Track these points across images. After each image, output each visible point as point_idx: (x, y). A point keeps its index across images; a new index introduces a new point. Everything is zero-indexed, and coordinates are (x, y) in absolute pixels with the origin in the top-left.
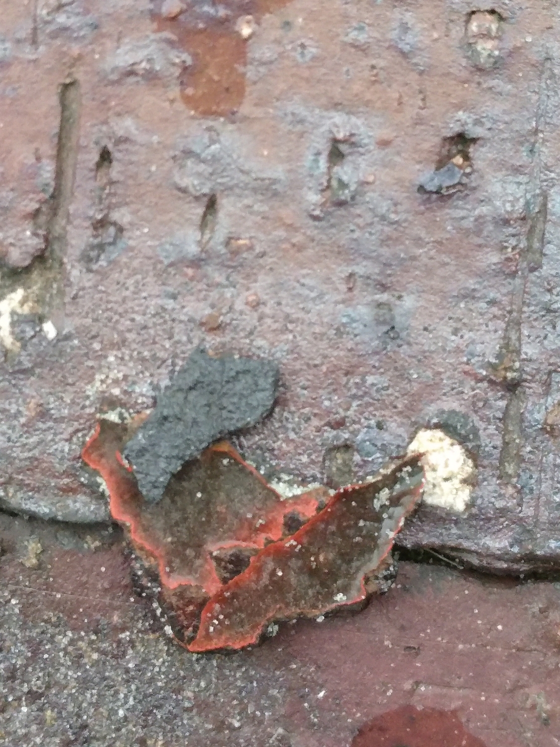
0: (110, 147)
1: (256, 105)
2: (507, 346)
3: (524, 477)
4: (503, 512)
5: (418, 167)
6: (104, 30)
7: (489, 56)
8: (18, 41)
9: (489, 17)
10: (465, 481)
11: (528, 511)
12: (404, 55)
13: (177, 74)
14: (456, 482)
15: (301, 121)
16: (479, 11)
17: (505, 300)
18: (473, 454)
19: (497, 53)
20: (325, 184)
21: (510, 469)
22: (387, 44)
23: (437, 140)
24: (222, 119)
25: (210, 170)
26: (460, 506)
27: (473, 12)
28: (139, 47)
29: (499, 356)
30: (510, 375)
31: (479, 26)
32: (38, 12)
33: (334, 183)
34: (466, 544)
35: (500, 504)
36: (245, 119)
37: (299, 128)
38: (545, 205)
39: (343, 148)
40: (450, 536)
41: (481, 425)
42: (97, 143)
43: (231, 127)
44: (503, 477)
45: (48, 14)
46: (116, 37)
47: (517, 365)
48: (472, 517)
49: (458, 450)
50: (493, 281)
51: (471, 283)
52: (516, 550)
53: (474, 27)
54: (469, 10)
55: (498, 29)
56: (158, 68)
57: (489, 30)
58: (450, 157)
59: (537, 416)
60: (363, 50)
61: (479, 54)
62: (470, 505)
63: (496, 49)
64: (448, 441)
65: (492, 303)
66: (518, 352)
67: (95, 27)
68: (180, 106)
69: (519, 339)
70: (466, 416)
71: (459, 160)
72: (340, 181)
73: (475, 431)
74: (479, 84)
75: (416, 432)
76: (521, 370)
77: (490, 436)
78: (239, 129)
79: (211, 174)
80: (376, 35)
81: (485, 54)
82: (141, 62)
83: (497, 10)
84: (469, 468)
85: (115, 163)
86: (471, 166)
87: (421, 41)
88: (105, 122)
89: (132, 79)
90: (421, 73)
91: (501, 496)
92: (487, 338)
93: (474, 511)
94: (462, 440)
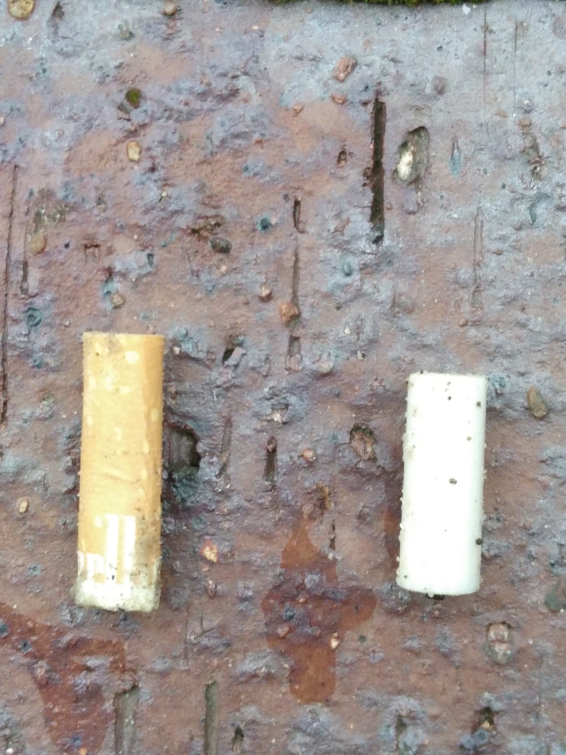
0: (242, 726)
1: (344, 693)
5: (460, 732)
6: (235, 647)
7: (504, 654)
8: (175, 657)
9: (501, 627)
12: (446, 656)
13: (287, 675)
15: (375, 704)
16: (495, 623)
19: (509, 652)
20: (395, 747)
22: (433, 649)
23: (471, 713)
24: (320, 704)
25: (313, 740)
27: (491, 624)
28: (259, 658)
31: (495, 634)
32: (188, 638)
33: (401, 746)
36: (336, 704)
37: (374, 708)
39: (406, 720)
42: (233, 725)
43: (326, 710)
45: (195, 639)
46: (243, 652)
53: (492, 634)
54: (487, 623)
55: (509, 636)
56: (273, 671)
57: (503, 637)
58: (480, 723)
60: (416, 654)
61: (497, 653)
63: (508, 649)
67: (228, 645)
68: (290, 697)
71: (486, 725)
72: (405, 745)
74: (498, 673)
78: (332, 711)
79: (314, 744)
80: (424, 642)
81: (501, 653)
82: (262, 668)
83: (507, 622)
85: (245, 738)
86: (495, 729)
87: (455, 646)
88: (238, 710)
89: (255, 680)
90: (457, 668)
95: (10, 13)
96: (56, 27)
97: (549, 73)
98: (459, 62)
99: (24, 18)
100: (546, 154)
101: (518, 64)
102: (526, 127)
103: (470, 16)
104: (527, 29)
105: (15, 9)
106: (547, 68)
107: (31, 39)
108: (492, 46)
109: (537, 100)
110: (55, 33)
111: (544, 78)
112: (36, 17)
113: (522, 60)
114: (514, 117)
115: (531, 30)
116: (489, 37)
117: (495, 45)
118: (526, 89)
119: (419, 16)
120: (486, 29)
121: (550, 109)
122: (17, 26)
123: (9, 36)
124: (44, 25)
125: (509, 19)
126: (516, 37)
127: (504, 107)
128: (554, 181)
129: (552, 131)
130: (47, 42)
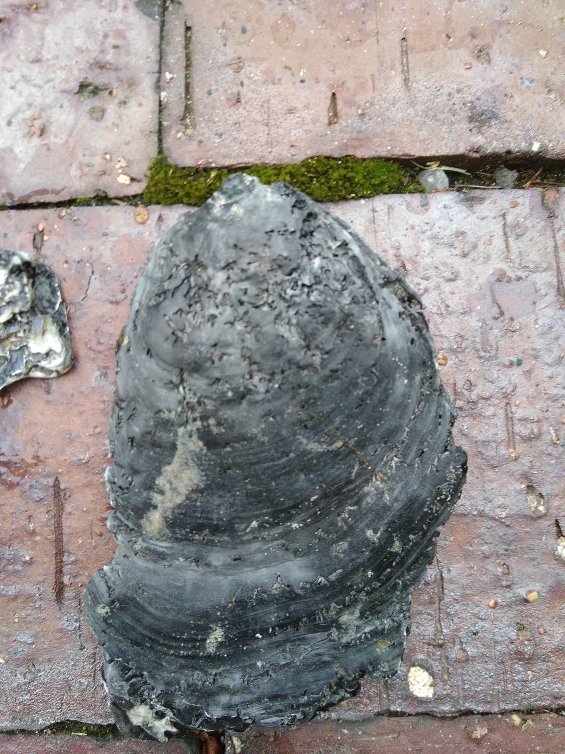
2: (437, 630)
3: (452, 680)
4: (447, 695)
10: (431, 685)
11: (455, 694)
14: (427, 686)
17: (433, 613)
18: (432, 674)
21: (446, 677)
26: (431, 696)
29: (435, 635)
30: (440, 642)
34: (435, 710)
35: (445, 693)
38: (442, 575)
40: (430, 707)
41: (433, 662)
44: (445, 682)
47: (442, 637)
48: (436, 699)
49: (426, 673)
50: (427, 606)
51: (420, 608)
52: (453, 709)
59: (453, 656)
62: (434, 695)
64: (422, 670)
65: (428, 614)
66: (442, 632)
69: (441, 627)
70: (426, 660)
73: (431, 665)
75: (409, 669)
76: (444, 639)
77: (437, 666)
84: (431, 680)
91: (445, 690)
92: (429, 628)
93: (436, 697)
94: (427, 670)
95: (136, 221)
96: (160, 226)
97: (407, 229)
98: (362, 227)
99: (143, 223)
100: (410, 269)
101: (391, 226)
102: (397, 256)
103: (365, 205)
104: (393, 209)
105: (139, 219)
106: (406, 227)
107: (147, 233)
108: (377, 218)
109: (402, 242)
110: (160, 229)
111: (405, 232)
112: (149, 222)
113: (393, 224)
114: (391, 252)
115: (396, 209)
116: (376, 214)
117: (379, 218)
118: (396, 238)
119: (340, 207)
120: (374, 211)
121: (410, 247)
122: (140, 227)
123: (137, 232)
124: (154, 226)
125: (384, 204)
126: (389, 213)
127: (386, 248)
128: (415, 282)
129: (411, 258)
130: (156, 234)
